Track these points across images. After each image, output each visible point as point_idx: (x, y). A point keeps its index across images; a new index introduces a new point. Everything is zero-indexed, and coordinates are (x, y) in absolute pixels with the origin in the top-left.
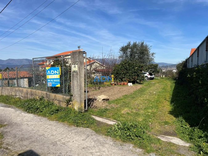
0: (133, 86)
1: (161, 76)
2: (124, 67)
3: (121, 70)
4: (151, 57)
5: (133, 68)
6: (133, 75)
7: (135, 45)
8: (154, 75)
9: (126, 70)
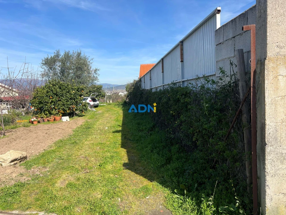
0: (71, 122)
1: (108, 101)
2: (52, 90)
3: (47, 96)
4: (93, 74)
5: (68, 92)
6: (68, 103)
7: (67, 56)
8: (98, 100)
9: (57, 96)
